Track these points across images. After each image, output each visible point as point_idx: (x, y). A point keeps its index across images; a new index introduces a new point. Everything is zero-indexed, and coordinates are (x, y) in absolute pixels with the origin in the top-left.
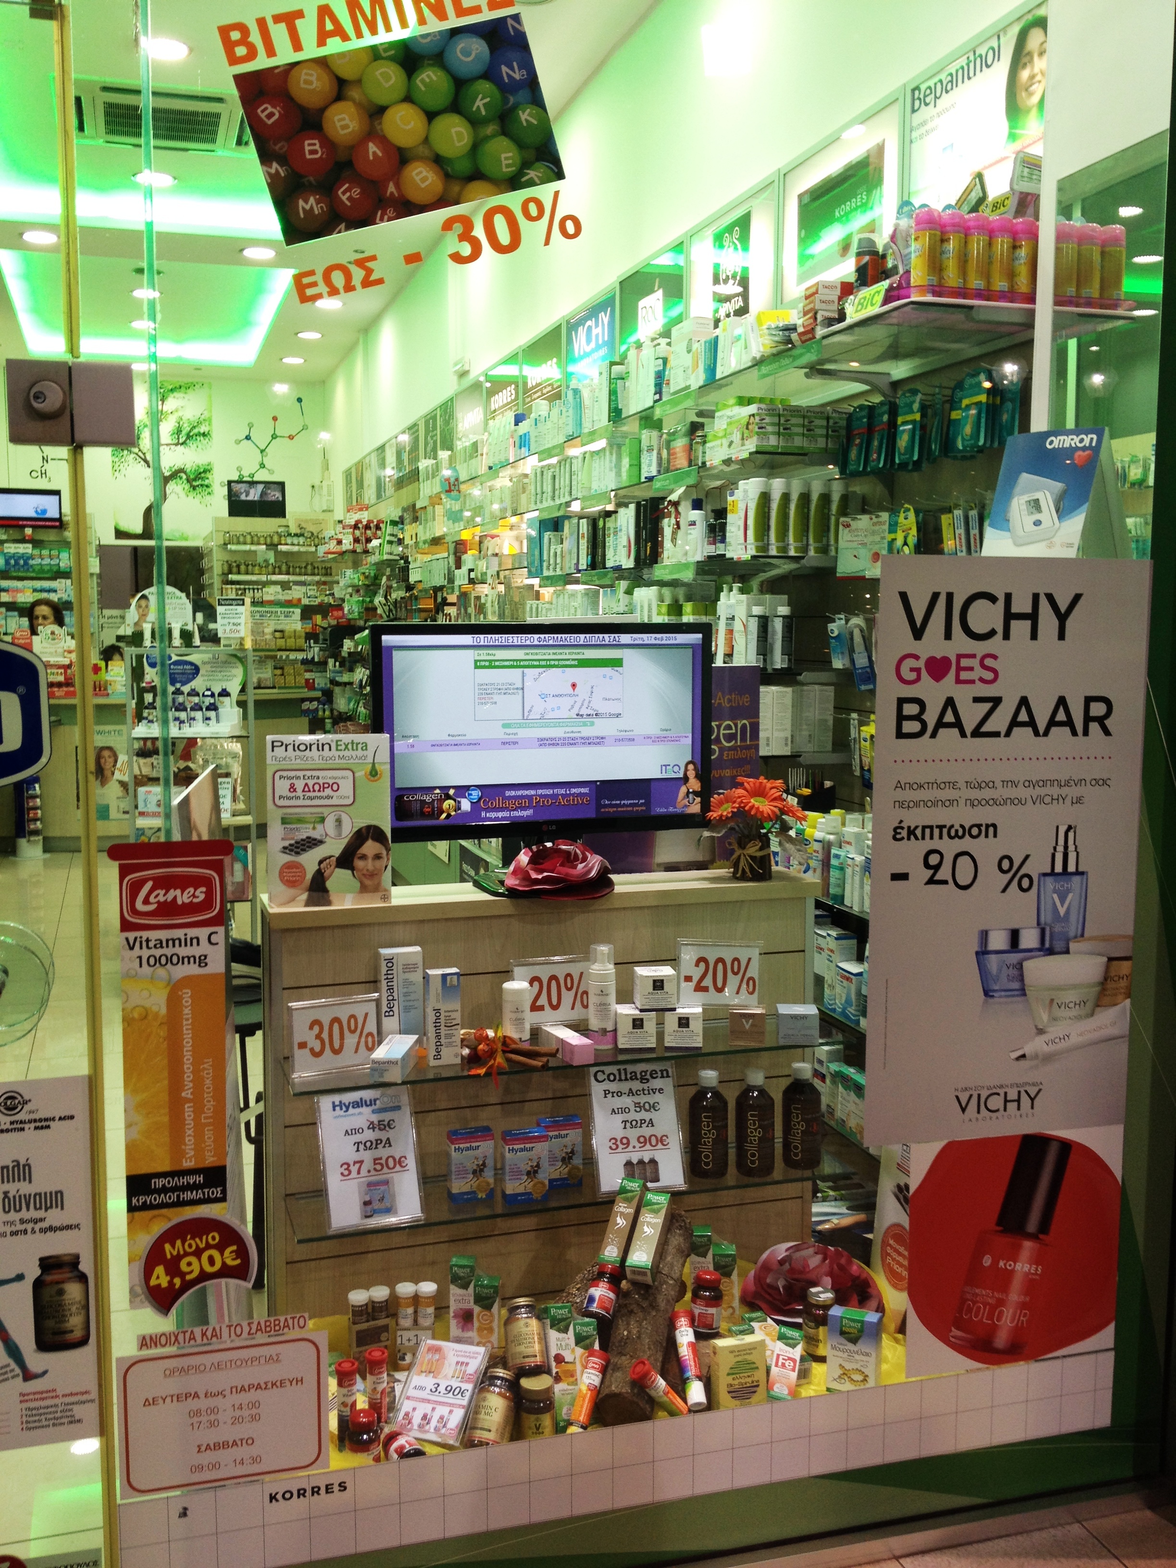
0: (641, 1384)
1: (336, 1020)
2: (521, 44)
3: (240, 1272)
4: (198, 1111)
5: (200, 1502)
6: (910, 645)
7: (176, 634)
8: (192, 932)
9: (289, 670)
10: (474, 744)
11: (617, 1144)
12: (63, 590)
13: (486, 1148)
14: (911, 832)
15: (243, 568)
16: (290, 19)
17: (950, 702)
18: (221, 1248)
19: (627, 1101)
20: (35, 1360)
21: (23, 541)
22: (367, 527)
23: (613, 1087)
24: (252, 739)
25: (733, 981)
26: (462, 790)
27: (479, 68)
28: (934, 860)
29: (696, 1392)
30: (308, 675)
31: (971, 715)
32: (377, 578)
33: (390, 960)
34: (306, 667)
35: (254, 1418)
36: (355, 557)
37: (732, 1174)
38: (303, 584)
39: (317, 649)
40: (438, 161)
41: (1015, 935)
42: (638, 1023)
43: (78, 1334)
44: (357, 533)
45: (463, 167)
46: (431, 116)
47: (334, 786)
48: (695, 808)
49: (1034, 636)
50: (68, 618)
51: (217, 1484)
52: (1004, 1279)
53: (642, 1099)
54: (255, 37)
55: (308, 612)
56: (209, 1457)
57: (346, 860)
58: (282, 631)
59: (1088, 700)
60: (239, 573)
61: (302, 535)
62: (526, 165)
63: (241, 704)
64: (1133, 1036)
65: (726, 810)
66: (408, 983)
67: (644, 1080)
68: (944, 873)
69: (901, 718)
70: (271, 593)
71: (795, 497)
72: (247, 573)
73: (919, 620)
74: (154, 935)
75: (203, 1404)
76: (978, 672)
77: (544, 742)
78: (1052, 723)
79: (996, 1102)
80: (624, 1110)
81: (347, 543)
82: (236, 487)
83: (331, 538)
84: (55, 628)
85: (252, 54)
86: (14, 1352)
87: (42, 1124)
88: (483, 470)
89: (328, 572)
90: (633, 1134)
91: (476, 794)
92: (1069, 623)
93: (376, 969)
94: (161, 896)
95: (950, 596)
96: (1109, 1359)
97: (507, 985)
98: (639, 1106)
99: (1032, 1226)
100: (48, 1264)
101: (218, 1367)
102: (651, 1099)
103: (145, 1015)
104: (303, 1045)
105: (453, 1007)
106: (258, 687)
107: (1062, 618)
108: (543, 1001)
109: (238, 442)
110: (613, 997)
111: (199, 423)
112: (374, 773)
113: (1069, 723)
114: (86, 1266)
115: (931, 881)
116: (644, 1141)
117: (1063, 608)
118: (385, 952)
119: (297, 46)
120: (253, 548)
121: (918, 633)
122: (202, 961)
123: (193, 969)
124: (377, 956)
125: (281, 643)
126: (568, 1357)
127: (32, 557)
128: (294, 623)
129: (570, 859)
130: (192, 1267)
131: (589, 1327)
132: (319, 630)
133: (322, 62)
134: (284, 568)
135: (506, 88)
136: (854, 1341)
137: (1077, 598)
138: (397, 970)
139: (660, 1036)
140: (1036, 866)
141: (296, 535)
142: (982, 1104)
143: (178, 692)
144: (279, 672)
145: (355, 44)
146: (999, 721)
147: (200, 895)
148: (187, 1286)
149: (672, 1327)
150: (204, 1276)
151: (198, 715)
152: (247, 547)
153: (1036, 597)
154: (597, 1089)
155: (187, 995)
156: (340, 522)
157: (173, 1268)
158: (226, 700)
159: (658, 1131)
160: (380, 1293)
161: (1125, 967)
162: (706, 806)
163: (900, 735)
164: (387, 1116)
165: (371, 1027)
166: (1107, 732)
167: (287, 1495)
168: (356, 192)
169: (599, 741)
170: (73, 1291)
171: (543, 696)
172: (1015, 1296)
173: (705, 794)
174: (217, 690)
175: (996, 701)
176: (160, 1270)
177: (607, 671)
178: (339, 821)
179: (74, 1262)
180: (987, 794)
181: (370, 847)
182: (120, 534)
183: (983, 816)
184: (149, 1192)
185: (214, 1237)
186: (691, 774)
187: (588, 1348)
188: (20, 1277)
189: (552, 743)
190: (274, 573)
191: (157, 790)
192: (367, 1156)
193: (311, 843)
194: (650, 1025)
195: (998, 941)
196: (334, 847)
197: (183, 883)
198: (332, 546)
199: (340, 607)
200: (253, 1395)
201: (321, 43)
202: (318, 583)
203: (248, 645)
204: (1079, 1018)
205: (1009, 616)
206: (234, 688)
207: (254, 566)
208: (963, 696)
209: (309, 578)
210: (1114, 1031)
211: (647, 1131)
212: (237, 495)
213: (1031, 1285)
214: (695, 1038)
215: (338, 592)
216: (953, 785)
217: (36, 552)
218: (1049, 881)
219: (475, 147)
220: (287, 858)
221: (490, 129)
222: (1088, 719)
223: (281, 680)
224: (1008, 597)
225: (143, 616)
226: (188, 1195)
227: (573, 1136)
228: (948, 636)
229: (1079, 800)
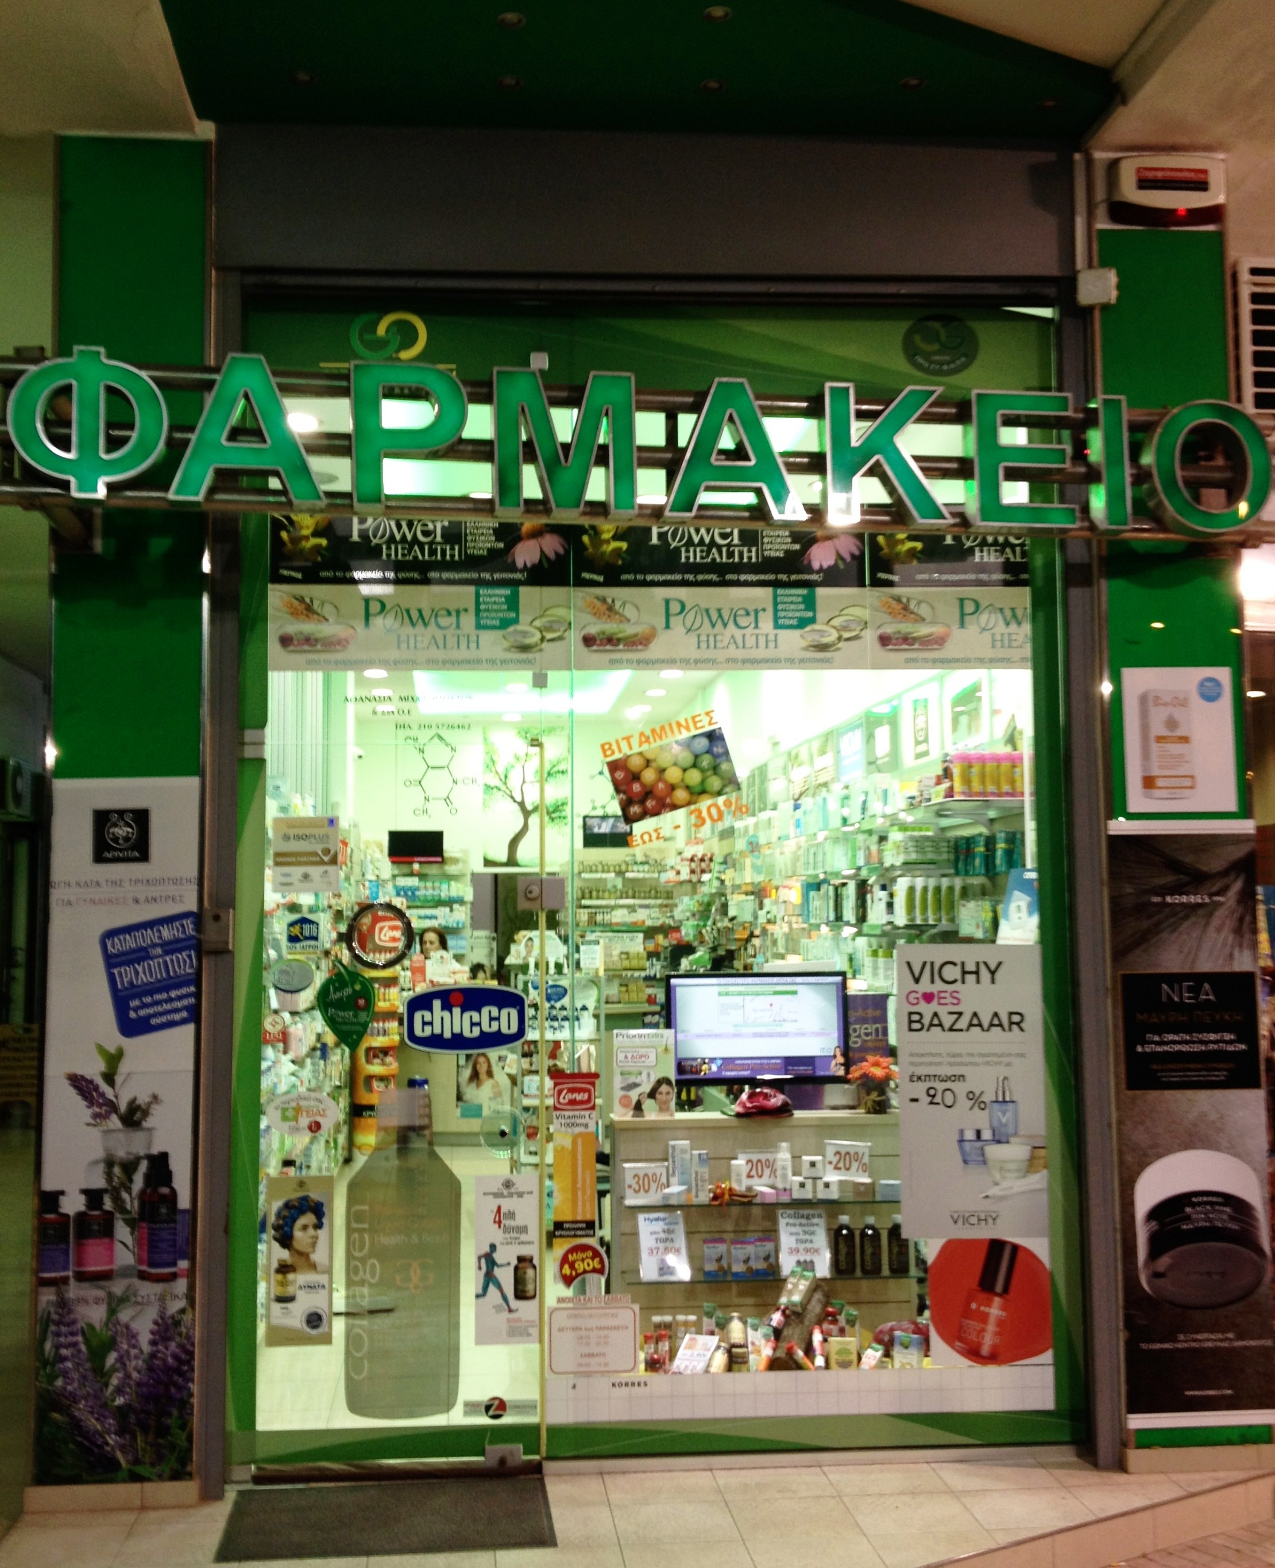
0: (790, 1352)
1: (646, 1175)
2: (721, 738)
3: (601, 1271)
4: (584, 1194)
5: (581, 1382)
6: (914, 986)
7: (552, 966)
8: (583, 1113)
9: (632, 987)
10: (718, 1036)
11: (793, 1251)
12: (443, 917)
13: (722, 1248)
14: (919, 1078)
15: (594, 894)
16: (628, 739)
17: (936, 1014)
18: (593, 1258)
19: (798, 1229)
20: (514, 1303)
21: (412, 874)
22: (702, 860)
23: (791, 1221)
24: (603, 1041)
25: (855, 1165)
26: (712, 1060)
27: (704, 750)
28: (932, 1092)
29: (820, 1361)
30: (650, 991)
31: (947, 1021)
32: (709, 905)
33: (674, 1147)
34: (649, 983)
35: (606, 1343)
36: (694, 885)
37: (858, 1272)
38: (647, 907)
39: (658, 967)
40: (688, 788)
41: (978, 1133)
42: (802, 1185)
43: (531, 1293)
44: (693, 865)
45: (698, 789)
46: (685, 770)
47: (647, 1056)
48: (841, 1072)
49: (978, 982)
50: (451, 942)
51: (588, 1374)
52: (984, 1318)
53: (807, 1229)
54: (615, 747)
55: (650, 933)
56: (585, 1361)
57: (652, 1095)
58: (627, 954)
59: (1011, 1014)
60: (591, 898)
61: (647, 863)
62: (724, 786)
63: (596, 1016)
64: (1050, 1190)
65: (857, 1074)
66: (683, 1160)
67: (808, 1218)
68: (938, 1099)
69: (911, 1022)
70: (619, 916)
71: (931, 888)
72: (598, 898)
73: (917, 974)
74: (567, 1113)
75: (583, 1333)
76: (949, 1000)
77: (756, 1035)
78: (992, 1025)
79: (974, 1220)
80: (797, 1234)
81: (685, 875)
82: (589, 822)
83: (672, 868)
84: (443, 953)
85: (613, 753)
86: (505, 1298)
87: (520, 1195)
88: (774, 839)
89: (669, 895)
90: (802, 1246)
91: (719, 1062)
92: (998, 976)
93: (667, 1153)
94: (570, 1096)
95: (932, 964)
96: (1050, 1371)
97: (733, 1162)
98: (805, 1233)
99: (999, 1288)
100: (521, 1259)
101: (591, 1316)
102: (812, 1229)
103: (563, 1148)
104: (630, 1186)
105: (705, 1171)
106: (607, 1002)
107: (993, 973)
108: (754, 1173)
109: (592, 777)
110: (790, 1172)
111: (559, 762)
112: (666, 1050)
113: (1000, 1025)
114: (536, 1262)
115: (931, 1103)
116: (807, 1250)
117: (993, 967)
118: (672, 1143)
119: (631, 748)
120: (604, 876)
121: (917, 980)
122: (586, 1126)
123: (581, 1129)
124: (667, 1145)
125: (626, 964)
126: (757, 1343)
127: (418, 889)
128: (637, 945)
129: (766, 1097)
130: (580, 1267)
131: (770, 1331)
132: (660, 949)
133: (641, 754)
134: (630, 893)
135: (716, 756)
136: (906, 1347)
137: (1000, 964)
138: (678, 1153)
139: (815, 1191)
140: (988, 1097)
141: (642, 863)
142: (966, 1220)
143: (552, 1007)
144: (624, 989)
145: (653, 745)
146: (963, 1023)
147: (586, 1096)
148: (578, 1275)
149: (811, 1334)
150: (585, 1272)
151: (566, 1024)
152: (598, 875)
153: (978, 964)
154: (782, 1222)
155: (580, 1142)
156: (680, 853)
157: (572, 1266)
158: (585, 1013)
159: (815, 1245)
160: (668, 1318)
161: (1042, 1152)
162: (847, 1072)
163: (911, 1030)
164: (672, 1227)
165: (664, 1180)
166: (1022, 1030)
167: (620, 1385)
168: (654, 803)
169: (786, 1035)
170: (530, 1272)
171: (755, 1010)
172: (991, 1327)
173: (847, 1065)
174: (579, 1006)
175: (960, 1014)
176: (566, 1267)
177: (789, 997)
178: (649, 1075)
179: (531, 1260)
180: (958, 1060)
181: (664, 1088)
182: (488, 863)
183: (957, 1070)
184: (562, 1229)
185: (590, 1253)
186: (838, 1053)
187: (768, 1340)
188: (509, 1264)
189: (761, 1035)
190: (621, 898)
191: (536, 1078)
192: (661, 1246)
193: (635, 1085)
194: (809, 1184)
195: (970, 1135)
196: (647, 1088)
197: (579, 1090)
198: (671, 875)
199: (677, 929)
200: (606, 1332)
201: (641, 745)
202: (661, 906)
203: (601, 973)
204: (1018, 1178)
205: (964, 973)
206: (591, 1004)
207: (604, 891)
208: (943, 1011)
209: (652, 902)
210: (1038, 1186)
211: (809, 1245)
212: (591, 828)
213: (1000, 1323)
214: (834, 1194)
215: (678, 913)
216: (940, 1055)
217: (422, 884)
218: (995, 1105)
219: (703, 781)
220: (623, 1093)
221: (709, 773)
222: (1011, 1023)
223: (626, 997)
224: (963, 964)
225: (529, 952)
226: (579, 1233)
227: (769, 1246)
228: (932, 982)
229: (1009, 1064)
